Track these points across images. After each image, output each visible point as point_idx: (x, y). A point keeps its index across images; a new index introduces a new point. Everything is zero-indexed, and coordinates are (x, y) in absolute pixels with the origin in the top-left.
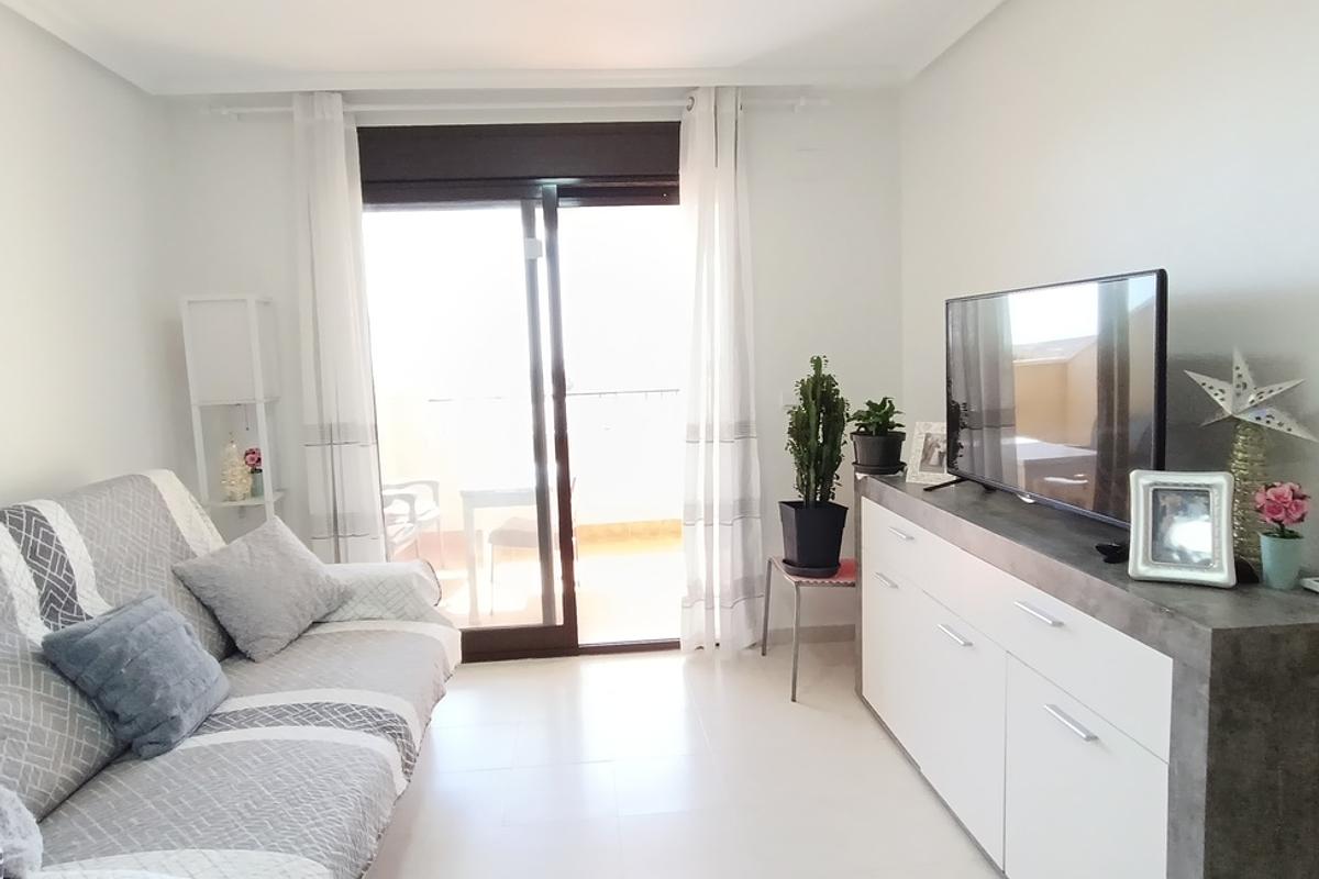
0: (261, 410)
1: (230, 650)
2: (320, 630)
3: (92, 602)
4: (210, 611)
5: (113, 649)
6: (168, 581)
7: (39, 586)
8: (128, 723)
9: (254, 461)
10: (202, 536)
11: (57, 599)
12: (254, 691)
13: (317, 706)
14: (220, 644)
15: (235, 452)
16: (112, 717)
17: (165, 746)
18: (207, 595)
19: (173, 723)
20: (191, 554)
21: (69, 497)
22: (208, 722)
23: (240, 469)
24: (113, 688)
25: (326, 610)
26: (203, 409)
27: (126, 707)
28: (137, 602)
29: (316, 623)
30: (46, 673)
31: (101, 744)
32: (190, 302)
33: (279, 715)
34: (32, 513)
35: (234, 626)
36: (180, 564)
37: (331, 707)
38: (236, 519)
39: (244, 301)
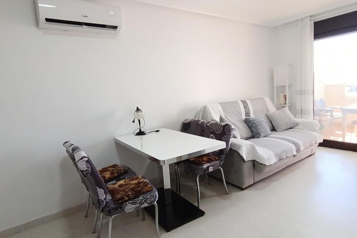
0: (287, 87)
2: (291, 129)
3: (252, 116)
4: (271, 122)
5: (253, 122)
6: (264, 115)
7: (245, 111)
8: (254, 133)
9: (285, 97)
10: (272, 109)
11: (247, 114)
12: (274, 134)
13: (283, 138)
14: (272, 128)
15: (282, 96)
16: (252, 131)
17: (259, 137)
18: (271, 119)
19: (260, 135)
20: (269, 112)
21: (250, 100)
22: (266, 136)
23: (282, 98)
24: (253, 127)
25: (293, 126)
26: (276, 86)
27: (254, 130)
28: (258, 117)
30: (245, 123)
31: (250, 134)
32: (275, 66)
33: (277, 138)
34: (245, 101)
35: (274, 125)
36: (267, 113)
37: (286, 139)
38: (280, 107)
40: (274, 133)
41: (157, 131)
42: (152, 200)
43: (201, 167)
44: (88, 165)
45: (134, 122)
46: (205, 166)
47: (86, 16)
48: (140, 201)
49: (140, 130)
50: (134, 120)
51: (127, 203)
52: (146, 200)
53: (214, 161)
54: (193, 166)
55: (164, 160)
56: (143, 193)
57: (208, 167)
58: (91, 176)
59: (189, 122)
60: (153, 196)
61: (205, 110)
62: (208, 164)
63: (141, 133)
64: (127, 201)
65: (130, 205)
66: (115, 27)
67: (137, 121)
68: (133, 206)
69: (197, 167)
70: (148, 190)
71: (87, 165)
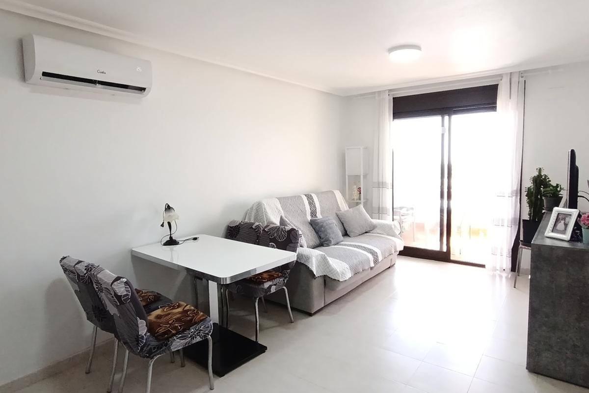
0: (362, 177)
1: (346, 234)
2: (367, 234)
3: (319, 216)
4: (343, 224)
5: (321, 224)
6: (335, 215)
7: (311, 209)
8: (323, 239)
9: (359, 190)
10: (344, 206)
11: (313, 213)
12: (347, 241)
13: (359, 246)
14: (344, 231)
15: (355, 188)
16: (320, 237)
17: (328, 245)
18: (342, 220)
19: (330, 241)
20: (340, 210)
21: (317, 194)
22: (337, 244)
23: (356, 192)
24: (321, 231)
25: (369, 229)
26: (349, 176)
27: (322, 236)
28: (327, 217)
29: (366, 232)
30: (310, 226)
31: (318, 242)
32: (348, 149)
33: (351, 246)
34: (311, 196)
35: (347, 228)
36: (338, 212)
37: (361, 246)
38: (354, 204)
39: (359, 148)
40: (347, 238)
41: (195, 239)
42: (206, 332)
43: (261, 286)
44: (128, 288)
45: (162, 225)
46: (266, 285)
47: (103, 72)
48: (191, 334)
49: (171, 238)
50: (163, 223)
51: (175, 337)
52: (199, 333)
53: (276, 278)
54: (251, 285)
55: (225, 277)
56: (196, 323)
57: (270, 287)
58: (130, 303)
59: (238, 226)
60: (208, 327)
61: (258, 208)
62: (270, 283)
63: (172, 242)
64: (174, 335)
65: (178, 340)
66: (142, 89)
67: (166, 225)
68: (182, 341)
69: (257, 287)
70: (201, 319)
71: (126, 288)
